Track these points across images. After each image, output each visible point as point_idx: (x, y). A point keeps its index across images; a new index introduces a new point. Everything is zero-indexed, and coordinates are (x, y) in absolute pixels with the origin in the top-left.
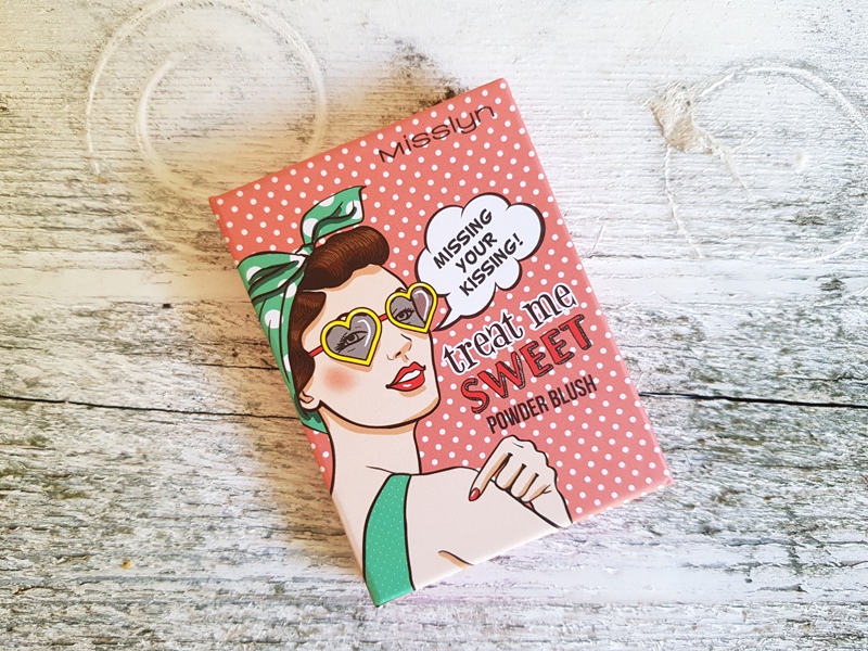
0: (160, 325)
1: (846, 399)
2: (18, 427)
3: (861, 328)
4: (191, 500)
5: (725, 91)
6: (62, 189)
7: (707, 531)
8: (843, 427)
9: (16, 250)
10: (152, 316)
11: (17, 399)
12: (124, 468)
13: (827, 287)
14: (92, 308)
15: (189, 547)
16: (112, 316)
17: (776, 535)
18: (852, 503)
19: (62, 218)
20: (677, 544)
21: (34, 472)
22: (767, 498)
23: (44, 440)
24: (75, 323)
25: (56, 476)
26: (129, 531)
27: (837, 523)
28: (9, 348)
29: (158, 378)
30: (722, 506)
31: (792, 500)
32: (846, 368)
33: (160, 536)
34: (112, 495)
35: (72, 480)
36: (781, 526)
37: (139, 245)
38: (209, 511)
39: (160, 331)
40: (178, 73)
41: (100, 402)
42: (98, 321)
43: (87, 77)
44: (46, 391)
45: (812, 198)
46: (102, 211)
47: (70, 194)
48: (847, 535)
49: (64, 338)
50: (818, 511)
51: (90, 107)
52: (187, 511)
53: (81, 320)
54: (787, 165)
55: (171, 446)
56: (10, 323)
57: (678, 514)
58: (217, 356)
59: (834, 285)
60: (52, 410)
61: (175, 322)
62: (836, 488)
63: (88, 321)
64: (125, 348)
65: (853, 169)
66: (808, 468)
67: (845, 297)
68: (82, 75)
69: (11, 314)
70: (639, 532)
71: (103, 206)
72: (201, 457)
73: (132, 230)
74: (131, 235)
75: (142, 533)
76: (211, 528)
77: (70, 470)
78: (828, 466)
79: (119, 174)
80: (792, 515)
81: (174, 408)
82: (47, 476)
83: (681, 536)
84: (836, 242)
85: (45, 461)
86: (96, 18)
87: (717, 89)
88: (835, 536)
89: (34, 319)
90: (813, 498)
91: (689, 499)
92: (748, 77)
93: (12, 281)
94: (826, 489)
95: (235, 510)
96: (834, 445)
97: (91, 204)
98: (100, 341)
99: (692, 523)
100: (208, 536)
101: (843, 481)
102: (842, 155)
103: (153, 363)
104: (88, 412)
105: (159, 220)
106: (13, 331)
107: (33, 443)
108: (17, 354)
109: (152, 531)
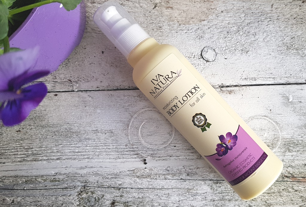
0: (145, 172)
2: (118, 193)
4: (153, 205)
5: (249, 122)
6: (124, 147)
8: (276, 185)
9: (116, 159)
10: (143, 170)
11: (117, 188)
12: (139, 200)
14: (131, 170)
16: (135, 171)
18: (278, 200)
19: (125, 153)
21: (121, 202)
22: (261, 199)
23: (123, 196)
24: (128, 172)
25: (125, 202)
27: (275, 204)
28: (115, 178)
29: (145, 182)
30: (252, 201)
31: (266, 200)
34: (137, 205)
35: (129, 203)
36: (264, 205)
37: (140, 157)
39: (145, 173)
40: (146, 124)
41: (134, 187)
42: (132, 172)
43: (128, 125)
44: (123, 186)
45: (267, 141)
46: (132, 151)
47: (126, 148)
49: (126, 175)
50: (271, 202)
51: (129, 131)
53: (129, 172)
54: (262, 135)
55: (148, 195)
56: (115, 173)
57: (244, 203)
58: (156, 177)
60: (124, 190)
61: (148, 171)
62: (275, 197)
63: (131, 172)
64: (138, 177)
65: (276, 136)
66: (269, 193)
68: (127, 125)
69: (115, 172)
71: (133, 150)
72: (153, 197)
73: (139, 154)
74: (138, 155)
77: (128, 201)
78: (273, 193)
79: (135, 144)
80: (266, 203)
81: (148, 188)
82: (124, 202)
84: (273, 150)
85: (123, 199)
86: (129, 114)
87: (248, 122)
89: (120, 172)
90: (270, 199)
92: (254, 119)
93: (115, 165)
94: (273, 197)
96: (274, 189)
97: (130, 149)
98: (133, 176)
101: (276, 196)
102: (273, 133)
103: (143, 179)
104: (131, 190)
105: (143, 152)
106: (116, 175)
107: (121, 196)
108: (117, 179)
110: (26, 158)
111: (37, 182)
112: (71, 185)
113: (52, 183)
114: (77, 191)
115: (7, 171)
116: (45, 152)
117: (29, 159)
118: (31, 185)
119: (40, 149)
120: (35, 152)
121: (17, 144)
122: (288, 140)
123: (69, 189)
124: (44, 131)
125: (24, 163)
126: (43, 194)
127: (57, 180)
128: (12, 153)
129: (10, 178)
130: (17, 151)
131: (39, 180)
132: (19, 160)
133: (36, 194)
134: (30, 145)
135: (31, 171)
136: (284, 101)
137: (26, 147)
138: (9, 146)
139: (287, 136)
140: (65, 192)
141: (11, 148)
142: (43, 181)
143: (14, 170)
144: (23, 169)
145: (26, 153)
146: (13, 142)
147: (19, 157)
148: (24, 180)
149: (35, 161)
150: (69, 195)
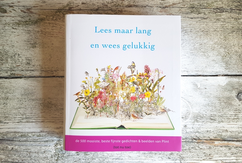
1: (188, 141)
3: (189, 132)
7: (169, 158)
8: (187, 145)
13: (184, 126)
15: (103, 161)
17: (178, 159)
18: (188, 155)
20: (165, 160)
22: (177, 154)
26: (95, 159)
31: (180, 154)
32: (187, 137)
33: (99, 160)
36: (179, 158)
38: (105, 156)
45: (182, 115)
48: (188, 159)
50: (184, 156)
52: (103, 157)
59: (186, 126)
62: (186, 153)
65: (188, 111)
67: (187, 127)
70: (160, 159)
75: (97, 159)
76: (106, 159)
78: (185, 150)
80: (180, 156)
83: (166, 159)
84: (186, 120)
88: (186, 159)
91: (167, 154)
95: (109, 156)
96: (186, 147)
99: (167, 157)
100: (105, 160)
102: (186, 109)
109: (98, 159)
110: (21, 121)
111: (28, 136)
112: (50, 139)
113: (38, 137)
114: (54, 143)
115: (9, 128)
116: (34, 117)
117: (23, 121)
118: (24, 138)
119: (31, 115)
120: (28, 117)
121: (16, 111)
122: (196, 114)
123: (49, 142)
124: (34, 103)
125: (20, 123)
126: (32, 145)
127: (42, 135)
128: (13, 117)
129: (11, 133)
130: (16, 116)
131: (30, 135)
132: (17, 121)
133: (27, 144)
134: (24, 112)
135: (24, 129)
136: (194, 87)
137: (22, 113)
138: (11, 112)
139: (196, 111)
140: (46, 144)
141: (13, 113)
142: (32, 136)
143: (14, 128)
144: (20, 127)
145: (22, 117)
146: (14, 110)
147: (17, 119)
148: (20, 135)
149: (27, 122)
150: (49, 146)
